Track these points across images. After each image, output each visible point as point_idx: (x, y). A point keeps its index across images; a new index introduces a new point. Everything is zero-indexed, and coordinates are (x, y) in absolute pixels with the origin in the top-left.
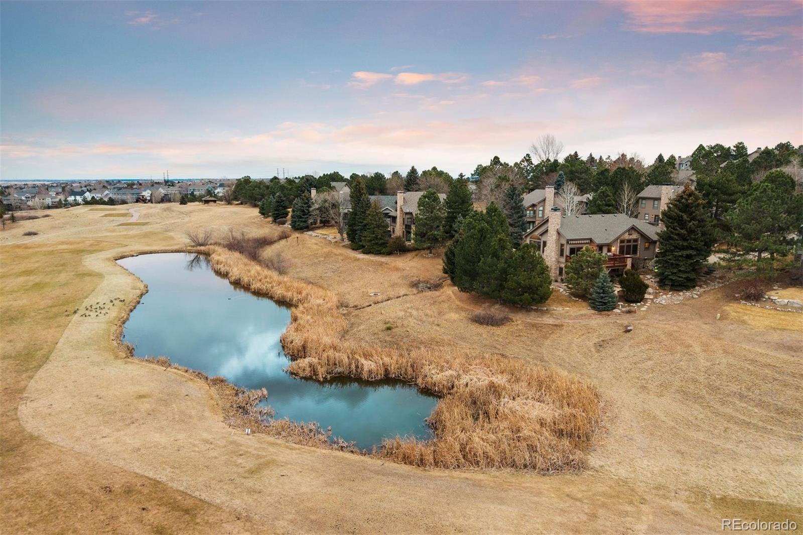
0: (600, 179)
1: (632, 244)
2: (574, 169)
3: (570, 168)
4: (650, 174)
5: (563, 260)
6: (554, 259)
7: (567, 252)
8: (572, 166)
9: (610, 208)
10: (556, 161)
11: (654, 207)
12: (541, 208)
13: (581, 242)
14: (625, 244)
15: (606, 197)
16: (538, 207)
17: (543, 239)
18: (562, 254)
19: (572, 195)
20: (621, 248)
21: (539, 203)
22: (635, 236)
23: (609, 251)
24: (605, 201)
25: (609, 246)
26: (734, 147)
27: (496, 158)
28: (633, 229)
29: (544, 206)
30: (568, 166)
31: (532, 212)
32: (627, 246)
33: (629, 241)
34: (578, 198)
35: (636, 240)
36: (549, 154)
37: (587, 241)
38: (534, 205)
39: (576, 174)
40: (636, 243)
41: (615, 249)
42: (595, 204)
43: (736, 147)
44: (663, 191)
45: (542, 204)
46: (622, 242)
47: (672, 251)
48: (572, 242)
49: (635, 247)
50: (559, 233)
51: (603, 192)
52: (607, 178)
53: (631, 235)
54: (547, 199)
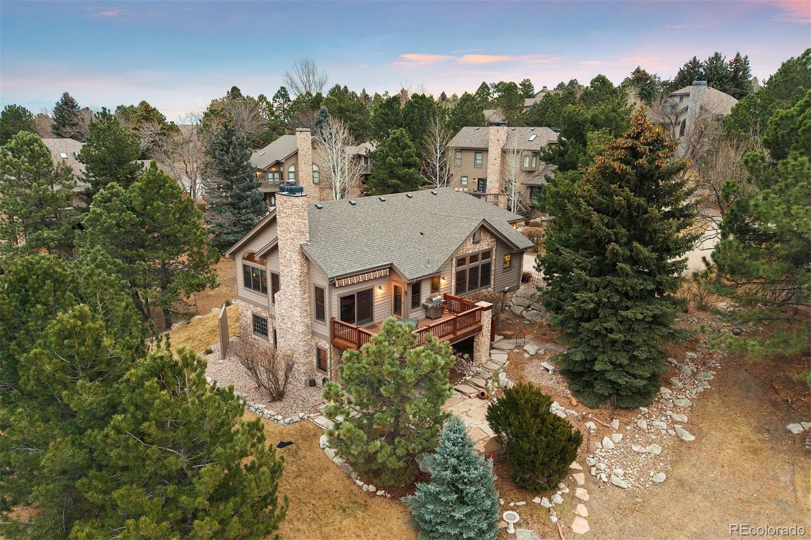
0: (386, 115)
1: (479, 263)
2: (343, 105)
3: (338, 104)
4: (455, 110)
5: (324, 329)
6: (300, 328)
7: (333, 309)
8: (340, 101)
9: (412, 170)
10: (319, 95)
11: (475, 164)
12: (292, 169)
13: (366, 277)
14: (467, 266)
15: (403, 149)
16: (286, 166)
17: (271, 267)
18: (320, 314)
19: (340, 145)
20: (460, 276)
21: (288, 158)
22: (486, 243)
23: (435, 288)
24: (401, 156)
25: (434, 281)
26: (520, 85)
27: (235, 90)
28: (485, 228)
29: (296, 165)
30: (334, 101)
31: (277, 175)
32: (471, 270)
33: (474, 258)
34: (352, 150)
35: (487, 254)
36: (310, 85)
37: (383, 273)
38: (278, 164)
39: (347, 113)
40: (486, 261)
41: (447, 284)
42: (384, 163)
43: (522, 84)
44: (491, 137)
45: (292, 161)
46: (461, 261)
47: (614, 307)
48: (343, 282)
49: (487, 268)
50: (306, 258)
51: (396, 139)
52: (398, 115)
53: (478, 242)
54: (300, 153)
